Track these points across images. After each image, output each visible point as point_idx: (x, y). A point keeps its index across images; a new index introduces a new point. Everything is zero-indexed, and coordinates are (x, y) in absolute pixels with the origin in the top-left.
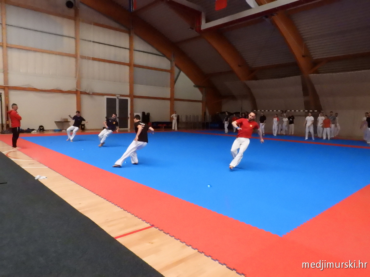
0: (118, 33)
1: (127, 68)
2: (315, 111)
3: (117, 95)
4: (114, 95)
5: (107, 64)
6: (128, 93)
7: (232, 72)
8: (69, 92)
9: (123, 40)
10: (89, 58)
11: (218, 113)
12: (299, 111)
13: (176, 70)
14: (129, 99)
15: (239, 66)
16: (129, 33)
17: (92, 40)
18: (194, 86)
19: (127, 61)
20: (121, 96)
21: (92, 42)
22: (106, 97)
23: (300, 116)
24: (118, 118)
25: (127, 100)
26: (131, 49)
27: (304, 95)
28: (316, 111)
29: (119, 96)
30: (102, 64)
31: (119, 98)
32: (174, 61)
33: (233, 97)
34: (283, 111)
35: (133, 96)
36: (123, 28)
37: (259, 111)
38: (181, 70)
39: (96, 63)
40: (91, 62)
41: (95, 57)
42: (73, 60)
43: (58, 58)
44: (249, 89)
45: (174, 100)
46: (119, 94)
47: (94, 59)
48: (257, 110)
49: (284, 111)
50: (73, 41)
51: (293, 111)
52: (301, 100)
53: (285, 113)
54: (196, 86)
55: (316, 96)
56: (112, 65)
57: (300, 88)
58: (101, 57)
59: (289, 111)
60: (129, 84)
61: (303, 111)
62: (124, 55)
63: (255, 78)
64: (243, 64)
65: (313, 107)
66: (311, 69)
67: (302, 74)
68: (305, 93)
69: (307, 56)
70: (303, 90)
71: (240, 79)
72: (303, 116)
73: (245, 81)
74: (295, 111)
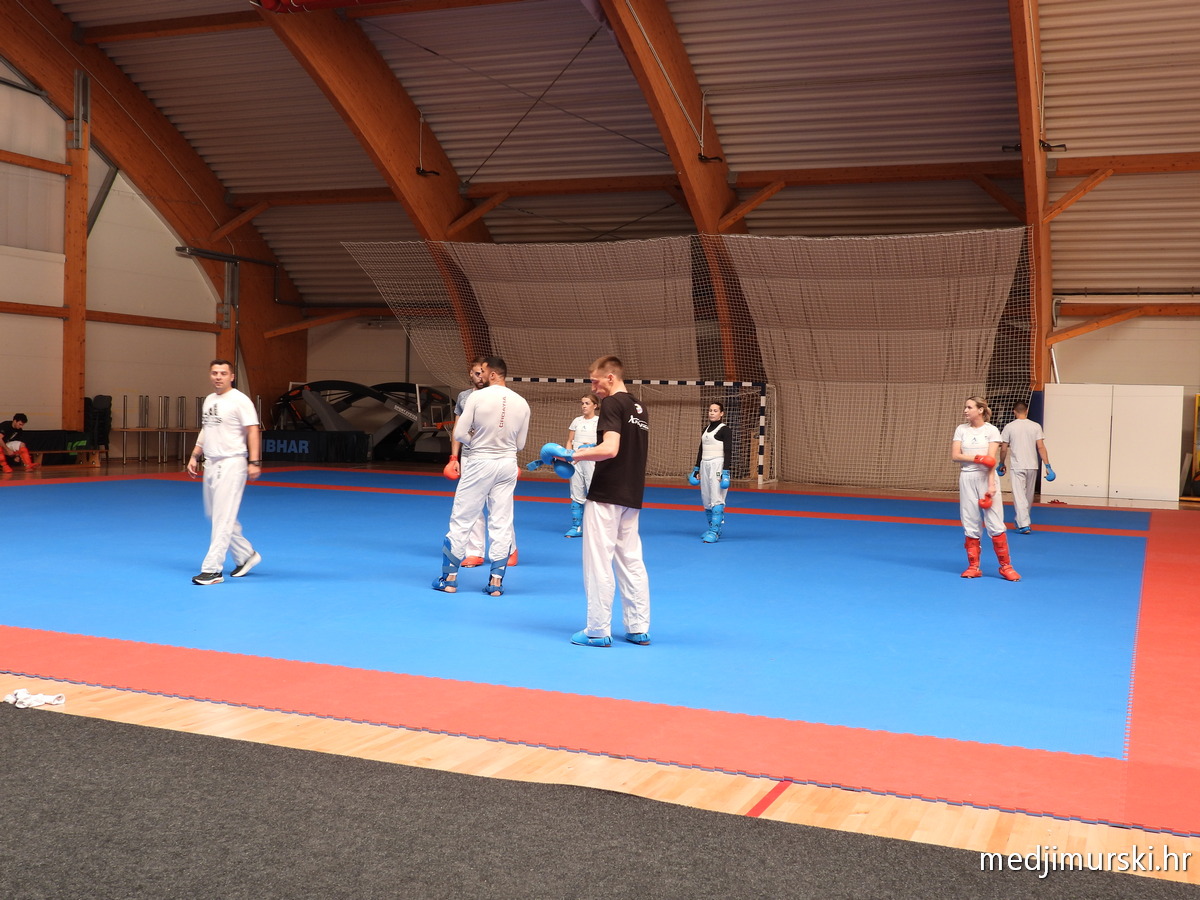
2: (744, 384)
7: (387, 194)
11: (295, 388)
12: (682, 383)
13: (96, 166)
15: (420, 172)
18: (178, 249)
23: (681, 403)
27: (697, 318)
28: (750, 384)
32: (85, 117)
33: (374, 312)
38: (115, 167)
44: (460, 280)
45: (87, 320)
52: (686, 335)
54: (194, 249)
55: (743, 322)
57: (685, 285)
61: (698, 383)
63: (481, 233)
64: (437, 167)
65: (731, 368)
66: (727, 211)
67: (695, 231)
68: (704, 306)
69: (712, 158)
70: (696, 294)
71: (424, 235)
72: (692, 403)
73: (446, 245)
74: (664, 383)
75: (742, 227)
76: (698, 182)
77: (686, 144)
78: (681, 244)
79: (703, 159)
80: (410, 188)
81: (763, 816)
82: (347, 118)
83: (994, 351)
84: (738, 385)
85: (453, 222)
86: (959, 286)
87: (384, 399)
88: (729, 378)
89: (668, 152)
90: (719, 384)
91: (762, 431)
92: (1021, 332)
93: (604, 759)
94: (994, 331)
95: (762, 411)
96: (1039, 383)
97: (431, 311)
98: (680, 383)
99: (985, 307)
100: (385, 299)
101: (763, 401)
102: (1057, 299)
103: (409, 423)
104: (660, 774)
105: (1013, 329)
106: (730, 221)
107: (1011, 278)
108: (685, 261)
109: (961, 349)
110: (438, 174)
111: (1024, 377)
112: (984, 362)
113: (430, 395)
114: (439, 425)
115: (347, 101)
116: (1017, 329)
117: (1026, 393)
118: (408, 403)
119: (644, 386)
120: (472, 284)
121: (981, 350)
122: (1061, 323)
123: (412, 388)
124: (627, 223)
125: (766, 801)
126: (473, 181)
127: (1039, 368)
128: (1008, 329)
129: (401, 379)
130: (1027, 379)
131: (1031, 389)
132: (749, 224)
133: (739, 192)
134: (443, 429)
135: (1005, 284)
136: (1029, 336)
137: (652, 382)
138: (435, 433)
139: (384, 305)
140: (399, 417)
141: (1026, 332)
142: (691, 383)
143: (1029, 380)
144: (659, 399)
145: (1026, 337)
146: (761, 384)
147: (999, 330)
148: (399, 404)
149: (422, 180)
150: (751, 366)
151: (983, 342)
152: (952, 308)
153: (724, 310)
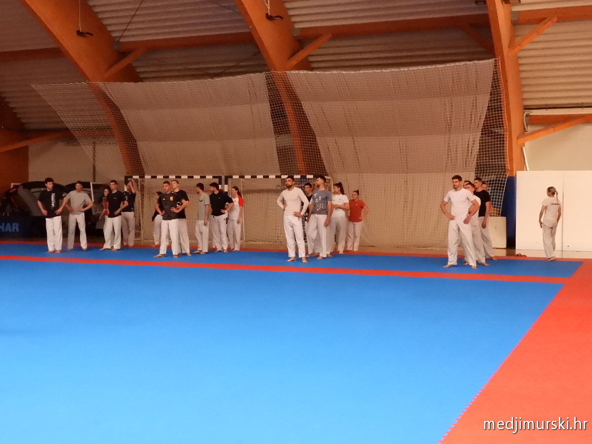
2: (308, 176)
11: (15, 187)
12: (266, 177)
15: (80, 34)
23: (267, 191)
27: (276, 131)
28: (311, 176)
33: (65, 135)
34: (219, 179)
37: (147, 177)
44: (114, 109)
48: (142, 177)
49: (223, 177)
51: (248, 177)
52: (269, 144)
53: (226, 183)
55: (307, 133)
57: (265, 108)
59: (237, 177)
61: (277, 177)
63: (132, 75)
64: (94, 30)
65: (301, 165)
66: (293, 54)
67: (268, 69)
68: (280, 124)
69: (278, 18)
70: (273, 117)
71: (85, 78)
72: (275, 191)
73: (101, 84)
74: (254, 177)
75: (306, 65)
76: (266, 33)
78: (258, 79)
79: (269, 17)
80: (72, 45)
83: (479, 149)
84: (304, 177)
85: (109, 68)
86: (452, 103)
88: (298, 174)
92: (497, 135)
94: (479, 135)
96: (512, 171)
97: (97, 134)
98: (264, 177)
99: (471, 117)
100: (69, 126)
102: (527, 112)
105: (492, 133)
106: (294, 62)
107: (488, 97)
108: (263, 92)
109: (456, 148)
110: (93, 35)
111: (501, 166)
112: (473, 157)
116: (495, 133)
117: (503, 178)
120: (122, 111)
121: (470, 149)
122: (530, 129)
124: (229, 67)
126: (122, 40)
127: (511, 160)
128: (489, 133)
130: (503, 168)
131: (506, 176)
132: (313, 65)
133: (301, 42)
135: (484, 101)
136: (503, 138)
137: (246, 177)
139: (67, 129)
141: (500, 135)
142: (272, 177)
143: (505, 169)
144: (253, 189)
145: (501, 138)
147: (482, 134)
149: (82, 39)
151: (471, 142)
152: (449, 119)
153: (293, 125)
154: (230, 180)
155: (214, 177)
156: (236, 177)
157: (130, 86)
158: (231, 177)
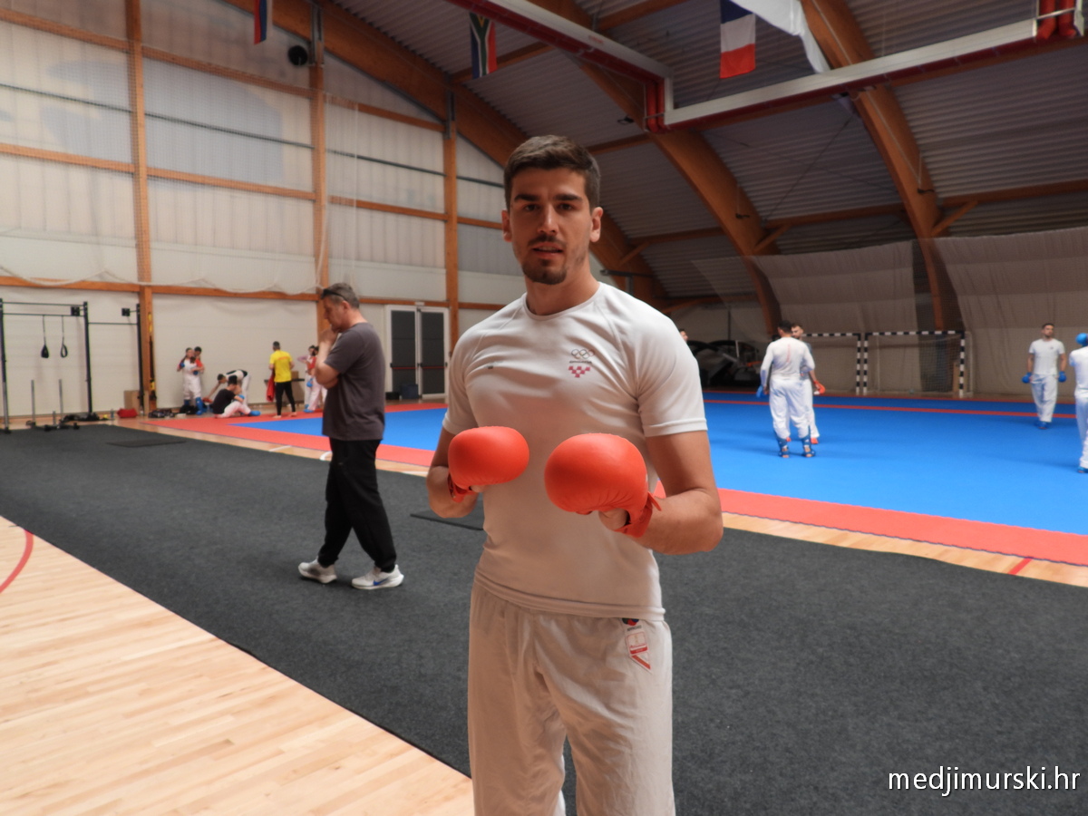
0: (415, 131)
1: (439, 227)
2: (950, 332)
3: (417, 303)
4: (410, 303)
5: (391, 218)
6: (442, 296)
7: (719, 231)
8: (302, 298)
9: (427, 148)
10: (349, 203)
12: (906, 333)
14: (446, 312)
15: (739, 217)
16: (445, 131)
17: (356, 152)
19: (440, 207)
20: (429, 303)
21: (356, 159)
22: (389, 308)
23: (905, 346)
24: (422, 365)
25: (440, 316)
26: (449, 175)
27: (916, 291)
28: (953, 332)
29: (422, 304)
30: (378, 216)
31: (423, 310)
34: (859, 335)
35: (456, 305)
36: (426, 118)
39: (364, 214)
40: (353, 213)
41: (363, 199)
42: (307, 208)
43: (273, 202)
44: (763, 278)
46: (421, 298)
47: (362, 205)
49: (863, 335)
50: (306, 155)
51: (888, 334)
52: (909, 303)
53: (866, 339)
55: (948, 292)
56: (403, 219)
57: (907, 272)
58: (376, 198)
60: (444, 271)
61: (917, 333)
62: (431, 192)
63: (774, 250)
64: (748, 212)
65: (940, 322)
66: (937, 223)
67: (915, 237)
68: (921, 282)
69: (927, 191)
70: (915, 278)
71: (740, 253)
72: (912, 346)
73: (754, 258)
74: (894, 334)
75: (946, 233)
76: (917, 206)
77: (909, 181)
78: (905, 247)
79: (920, 192)
80: (732, 226)
81: (1020, 574)
82: (696, 189)
84: (945, 333)
85: (758, 244)
87: (716, 350)
88: (938, 329)
89: (897, 188)
90: (932, 333)
91: (962, 362)
93: (909, 542)
95: (963, 349)
97: (745, 298)
100: (718, 292)
101: (963, 343)
103: (730, 364)
104: (946, 551)
106: (939, 229)
108: (908, 258)
110: (748, 216)
113: (743, 347)
114: (750, 364)
115: (697, 178)
118: (732, 352)
119: (881, 337)
120: (769, 280)
123: (733, 343)
125: (1019, 567)
126: (769, 219)
129: (725, 338)
132: (952, 230)
133: (945, 211)
134: (752, 366)
138: (746, 369)
139: (716, 296)
140: (726, 360)
142: (913, 333)
146: (961, 333)
148: (725, 352)
149: (739, 221)
150: (954, 320)
153: (934, 284)
154: (869, 337)
155: (854, 334)
156: (876, 334)
157: (777, 258)
158: (871, 334)
